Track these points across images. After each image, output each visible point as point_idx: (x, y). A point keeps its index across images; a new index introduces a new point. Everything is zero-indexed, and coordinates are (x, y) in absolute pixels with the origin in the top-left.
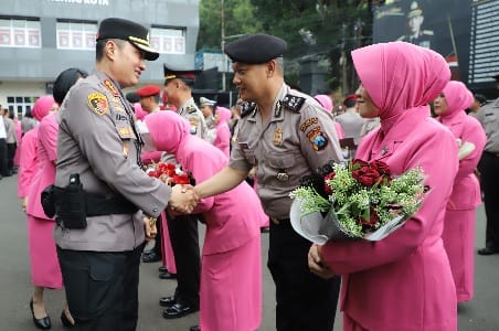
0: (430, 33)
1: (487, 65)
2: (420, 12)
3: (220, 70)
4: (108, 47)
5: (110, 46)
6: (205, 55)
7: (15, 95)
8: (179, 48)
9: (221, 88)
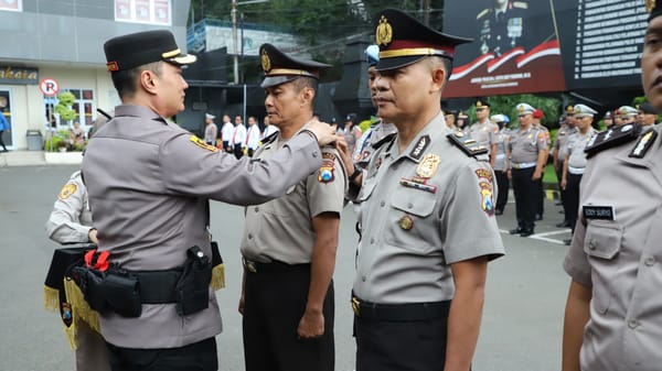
0: (523, 5)
1: (600, 53)
3: (230, 51)
4: (144, 80)
5: (147, 77)
6: (208, 28)
8: (162, 15)
9: (233, 80)
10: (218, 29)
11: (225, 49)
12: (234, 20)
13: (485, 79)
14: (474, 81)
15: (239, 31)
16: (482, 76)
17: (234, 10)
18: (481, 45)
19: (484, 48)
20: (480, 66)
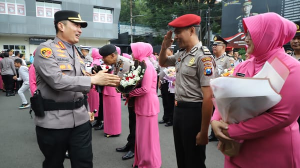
0: (257, 14)
3: (130, 34)
4: (59, 26)
5: (60, 25)
6: (121, 26)
7: (9, 44)
8: (110, 20)
10: (124, 26)
11: (128, 32)
12: (131, 22)
13: (240, 42)
14: (235, 42)
15: (133, 27)
16: (239, 41)
17: (131, 19)
18: (238, 29)
19: (240, 30)
20: (238, 37)
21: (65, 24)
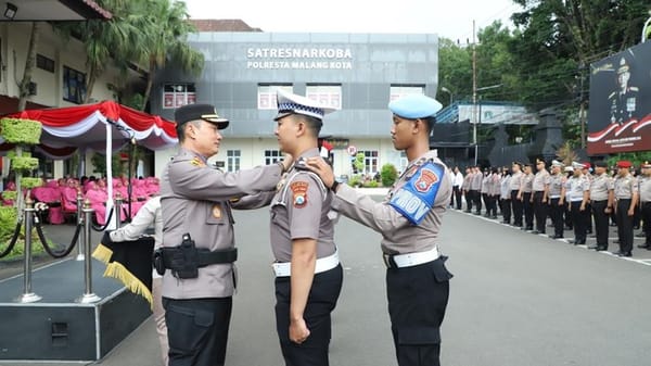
0: (636, 89)
2: (627, 68)
6: (460, 107)
9: (472, 142)
11: (468, 120)
12: (474, 100)
13: (614, 141)
14: (607, 142)
15: (478, 107)
16: (612, 139)
17: (475, 94)
18: (611, 117)
19: (613, 119)
20: (610, 132)
21: (198, 127)
